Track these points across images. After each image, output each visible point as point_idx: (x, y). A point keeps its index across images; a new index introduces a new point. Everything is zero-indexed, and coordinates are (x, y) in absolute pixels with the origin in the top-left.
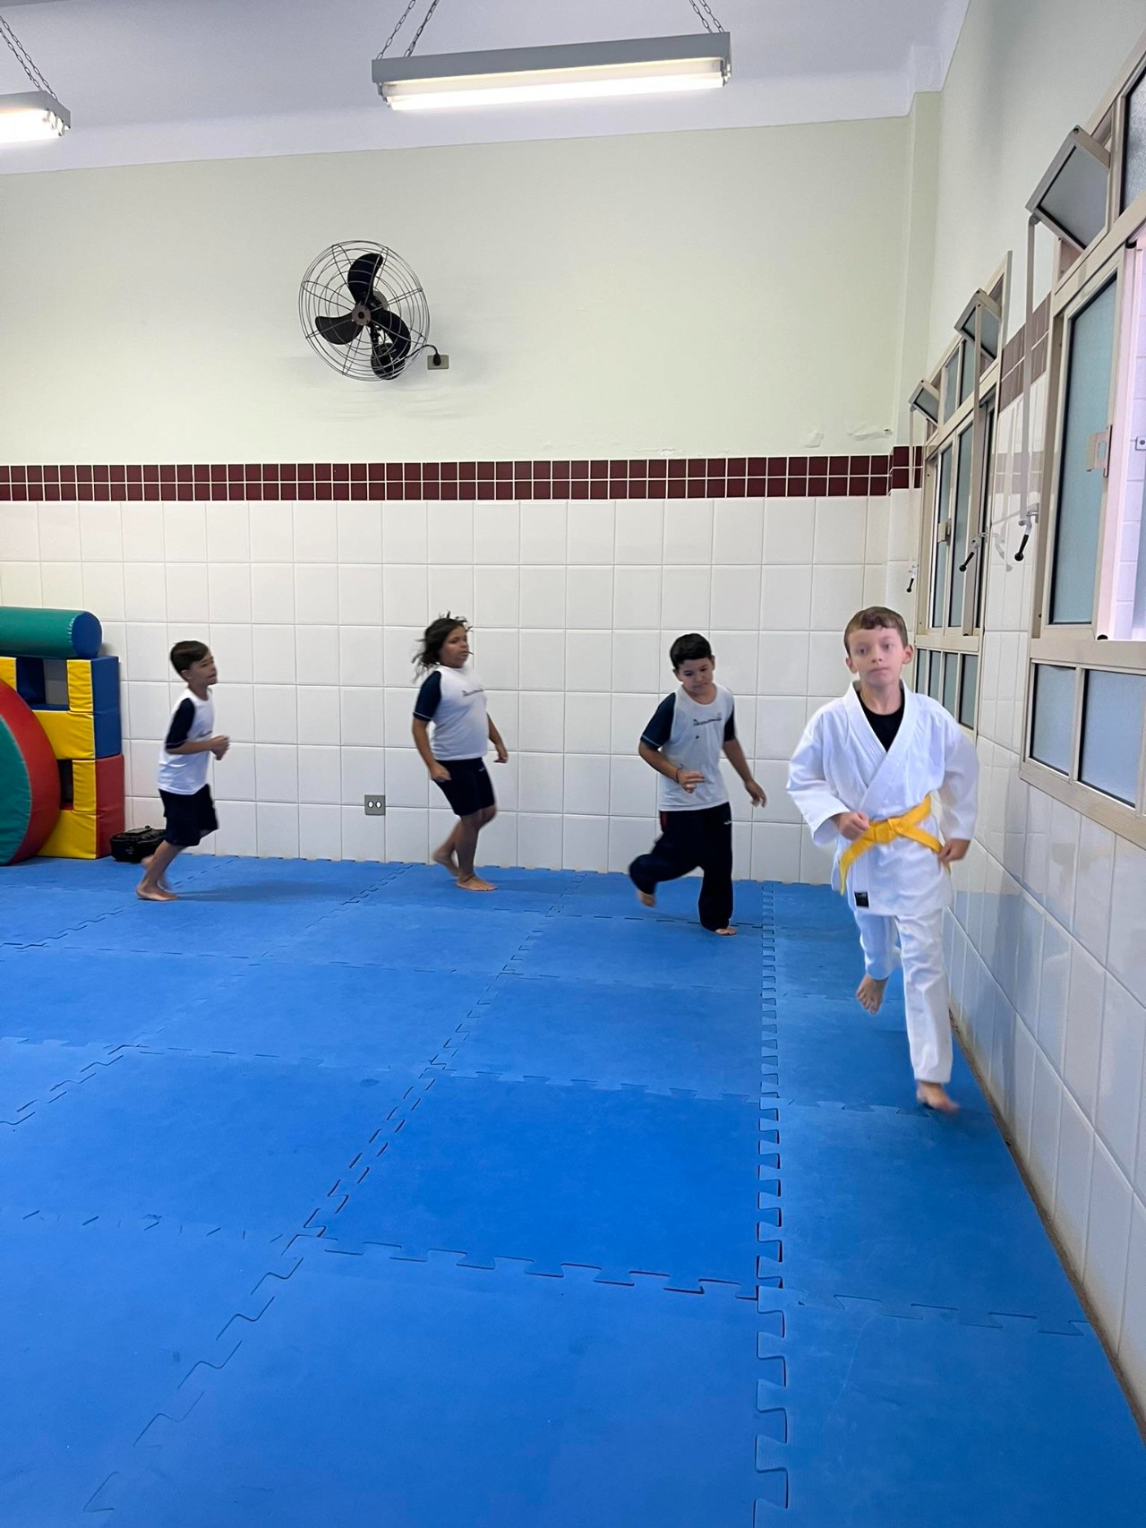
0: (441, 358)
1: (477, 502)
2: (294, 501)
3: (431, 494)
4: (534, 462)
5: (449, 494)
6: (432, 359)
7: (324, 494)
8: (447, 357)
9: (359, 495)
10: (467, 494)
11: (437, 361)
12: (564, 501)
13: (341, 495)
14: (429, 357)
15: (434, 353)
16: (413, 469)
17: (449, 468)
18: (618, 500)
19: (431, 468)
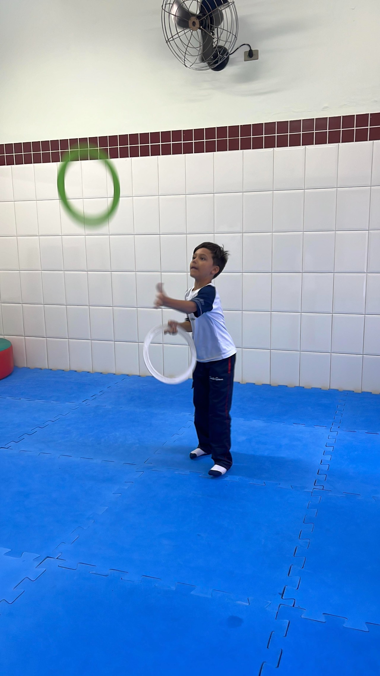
0: (254, 53)
1: (276, 149)
2: (159, 156)
3: (246, 146)
4: (316, 119)
5: (258, 145)
6: (248, 53)
7: (177, 151)
8: (257, 51)
9: (199, 149)
10: (270, 144)
11: (251, 55)
12: (337, 144)
13: (188, 150)
14: (245, 52)
15: (248, 49)
16: (234, 129)
17: (258, 128)
18: (375, 141)
19: (246, 128)
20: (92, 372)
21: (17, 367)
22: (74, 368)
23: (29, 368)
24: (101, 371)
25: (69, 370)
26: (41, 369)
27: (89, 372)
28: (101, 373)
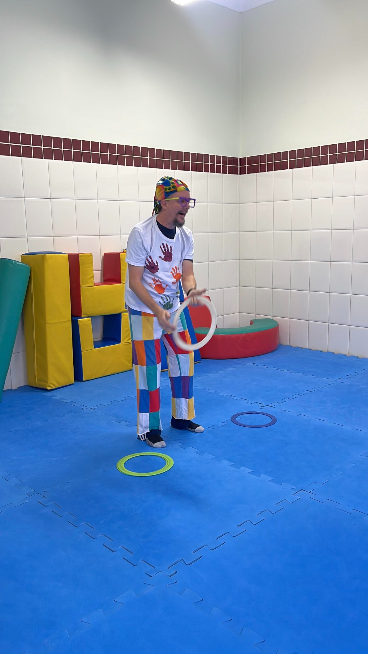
20: (348, 355)
21: (281, 344)
22: (331, 350)
23: (291, 346)
24: (357, 356)
25: (327, 351)
26: (302, 348)
27: (345, 355)
28: (357, 357)
